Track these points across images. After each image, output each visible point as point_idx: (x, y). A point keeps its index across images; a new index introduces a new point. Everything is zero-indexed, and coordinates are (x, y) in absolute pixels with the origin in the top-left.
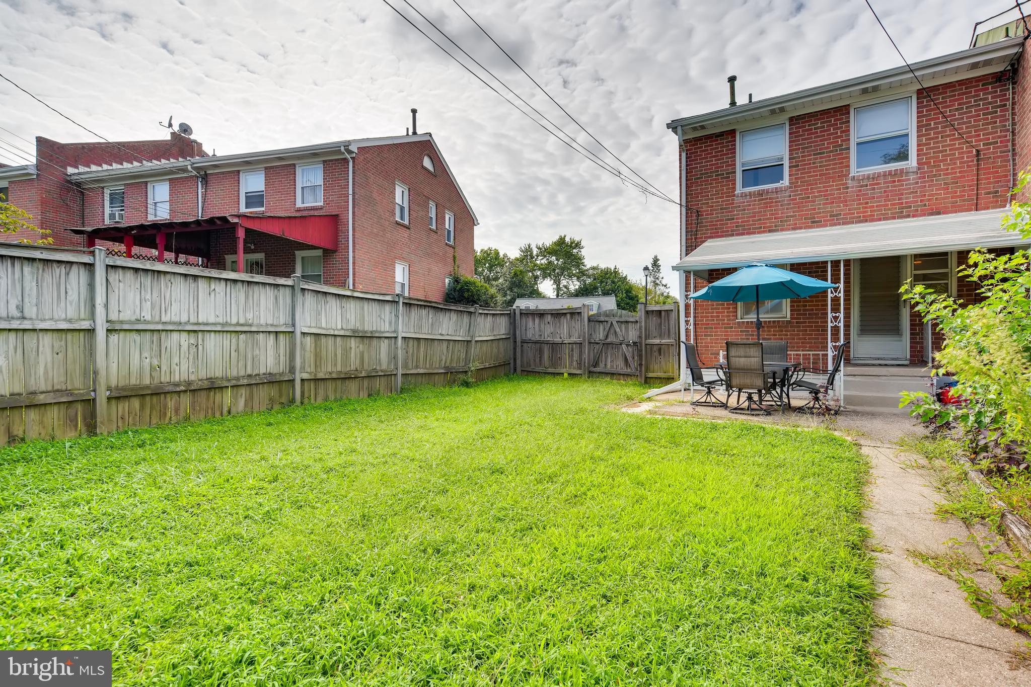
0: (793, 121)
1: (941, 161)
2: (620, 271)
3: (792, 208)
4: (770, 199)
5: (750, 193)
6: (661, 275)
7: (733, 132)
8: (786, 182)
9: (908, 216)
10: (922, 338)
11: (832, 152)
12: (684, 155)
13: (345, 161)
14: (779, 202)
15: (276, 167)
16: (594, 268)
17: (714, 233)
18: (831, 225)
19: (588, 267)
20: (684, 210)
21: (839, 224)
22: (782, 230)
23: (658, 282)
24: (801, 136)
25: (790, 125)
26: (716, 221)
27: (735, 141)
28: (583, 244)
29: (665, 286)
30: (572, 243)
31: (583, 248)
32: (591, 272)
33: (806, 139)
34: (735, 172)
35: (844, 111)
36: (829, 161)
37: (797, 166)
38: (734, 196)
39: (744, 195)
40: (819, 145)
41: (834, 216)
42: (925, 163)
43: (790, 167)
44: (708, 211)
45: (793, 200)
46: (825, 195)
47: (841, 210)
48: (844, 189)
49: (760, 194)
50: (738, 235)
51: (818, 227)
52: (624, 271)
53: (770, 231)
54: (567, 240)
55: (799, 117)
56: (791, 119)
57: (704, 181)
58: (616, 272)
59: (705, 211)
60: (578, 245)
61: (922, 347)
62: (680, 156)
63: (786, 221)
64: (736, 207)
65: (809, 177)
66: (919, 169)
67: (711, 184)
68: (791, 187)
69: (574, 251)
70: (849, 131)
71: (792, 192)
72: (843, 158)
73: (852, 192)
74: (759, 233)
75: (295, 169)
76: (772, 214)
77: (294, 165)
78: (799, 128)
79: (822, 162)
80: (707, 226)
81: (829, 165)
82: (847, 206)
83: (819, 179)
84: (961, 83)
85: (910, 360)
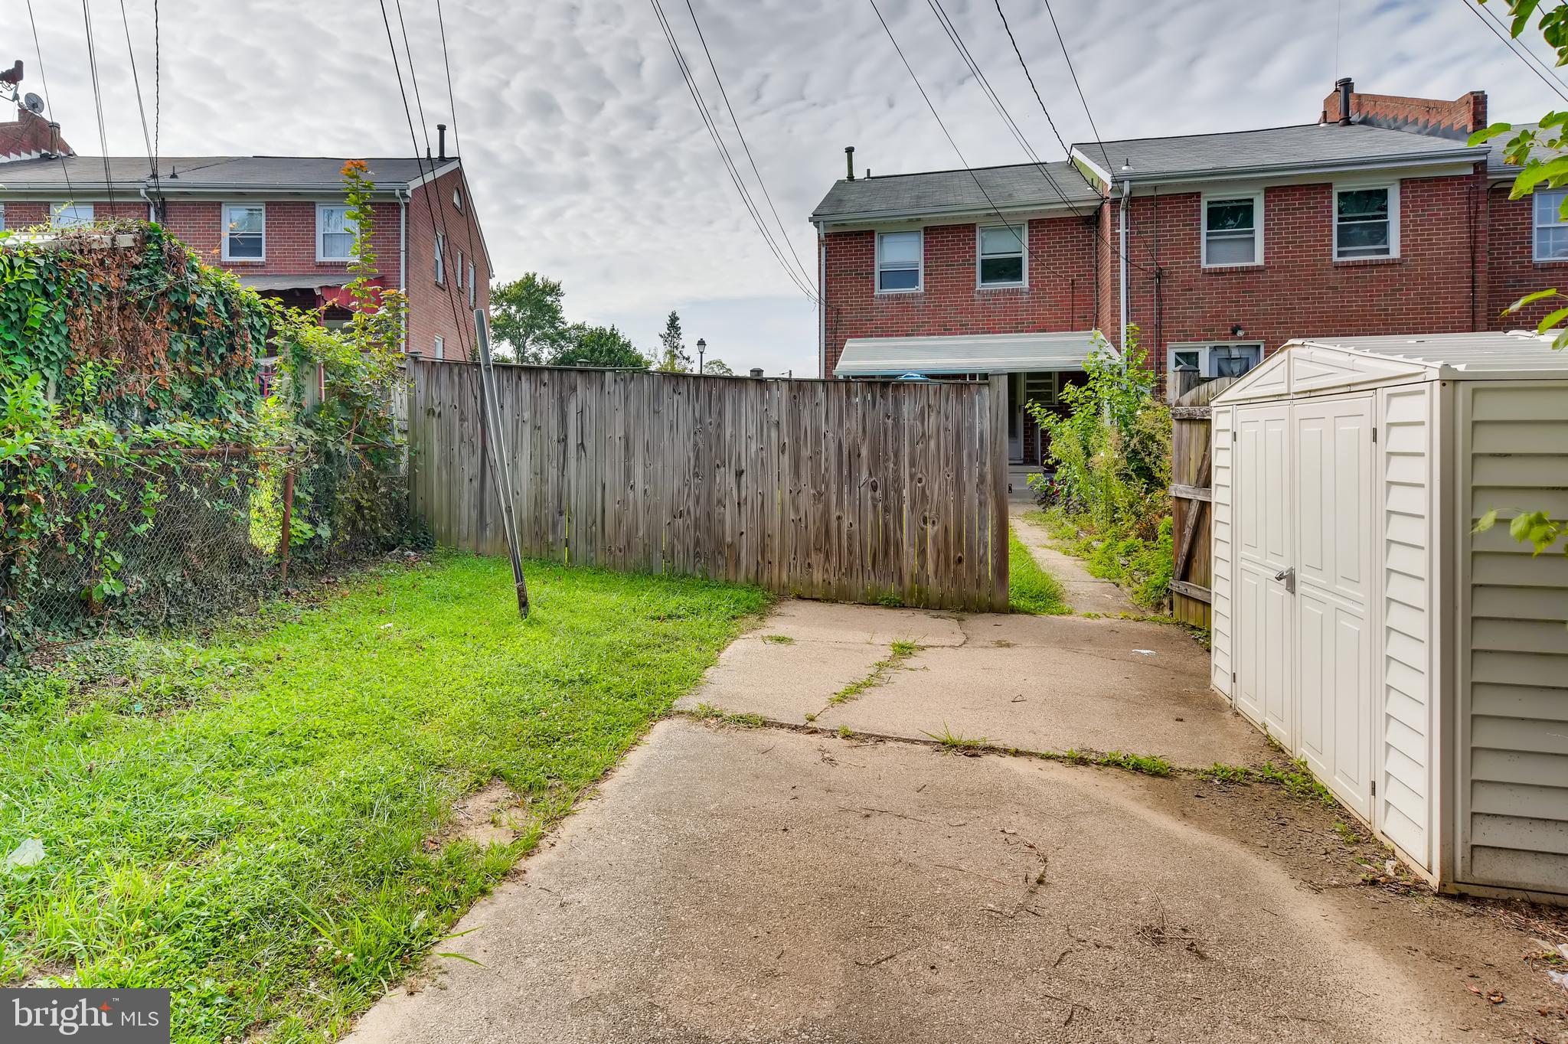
0: (928, 230)
1: (1047, 285)
2: (620, 334)
3: (926, 314)
4: (907, 303)
5: (888, 295)
6: (681, 343)
7: (871, 233)
8: (921, 288)
9: (1022, 331)
10: (1033, 440)
11: (961, 265)
12: (823, 249)
13: (397, 207)
14: (916, 307)
15: (285, 203)
16: (579, 328)
17: (854, 332)
18: (961, 334)
19: (569, 325)
20: (823, 308)
21: (967, 334)
22: (918, 335)
23: (677, 352)
24: (934, 246)
25: (925, 234)
26: (856, 321)
27: (873, 242)
28: (562, 288)
29: (688, 359)
30: (545, 286)
31: (562, 295)
32: (573, 333)
33: (939, 250)
34: (873, 273)
35: (970, 228)
36: (959, 273)
37: (932, 274)
38: (873, 296)
39: (882, 297)
40: (950, 257)
41: (963, 325)
42: (1035, 286)
43: (925, 275)
44: (847, 309)
45: (926, 307)
46: (955, 305)
47: (970, 321)
48: (971, 301)
49: (898, 297)
50: (877, 336)
51: (950, 334)
52: (626, 334)
53: (907, 335)
54: (538, 280)
55: (933, 228)
56: (926, 229)
57: (844, 279)
58: (614, 335)
59: (844, 309)
60: (554, 290)
61: (1032, 448)
62: (820, 249)
63: (921, 326)
64: (875, 308)
65: (941, 286)
66: (1030, 290)
67: (851, 282)
68: (925, 295)
69: (548, 298)
70: (975, 248)
71: (926, 299)
72: (970, 273)
73: (978, 304)
74: (896, 336)
75: (314, 208)
76: (909, 319)
77: (314, 204)
78: (933, 238)
79: (952, 274)
80: (846, 325)
81: (959, 277)
82: (974, 317)
83: (950, 290)
84: (1061, 220)
85: (1024, 459)
